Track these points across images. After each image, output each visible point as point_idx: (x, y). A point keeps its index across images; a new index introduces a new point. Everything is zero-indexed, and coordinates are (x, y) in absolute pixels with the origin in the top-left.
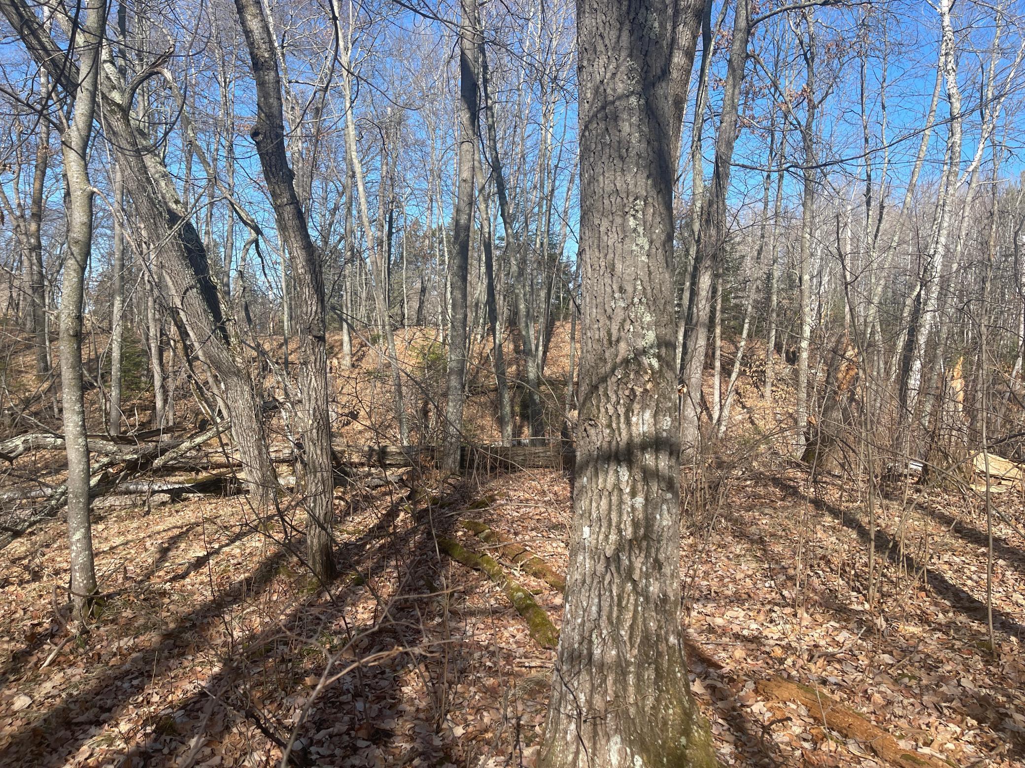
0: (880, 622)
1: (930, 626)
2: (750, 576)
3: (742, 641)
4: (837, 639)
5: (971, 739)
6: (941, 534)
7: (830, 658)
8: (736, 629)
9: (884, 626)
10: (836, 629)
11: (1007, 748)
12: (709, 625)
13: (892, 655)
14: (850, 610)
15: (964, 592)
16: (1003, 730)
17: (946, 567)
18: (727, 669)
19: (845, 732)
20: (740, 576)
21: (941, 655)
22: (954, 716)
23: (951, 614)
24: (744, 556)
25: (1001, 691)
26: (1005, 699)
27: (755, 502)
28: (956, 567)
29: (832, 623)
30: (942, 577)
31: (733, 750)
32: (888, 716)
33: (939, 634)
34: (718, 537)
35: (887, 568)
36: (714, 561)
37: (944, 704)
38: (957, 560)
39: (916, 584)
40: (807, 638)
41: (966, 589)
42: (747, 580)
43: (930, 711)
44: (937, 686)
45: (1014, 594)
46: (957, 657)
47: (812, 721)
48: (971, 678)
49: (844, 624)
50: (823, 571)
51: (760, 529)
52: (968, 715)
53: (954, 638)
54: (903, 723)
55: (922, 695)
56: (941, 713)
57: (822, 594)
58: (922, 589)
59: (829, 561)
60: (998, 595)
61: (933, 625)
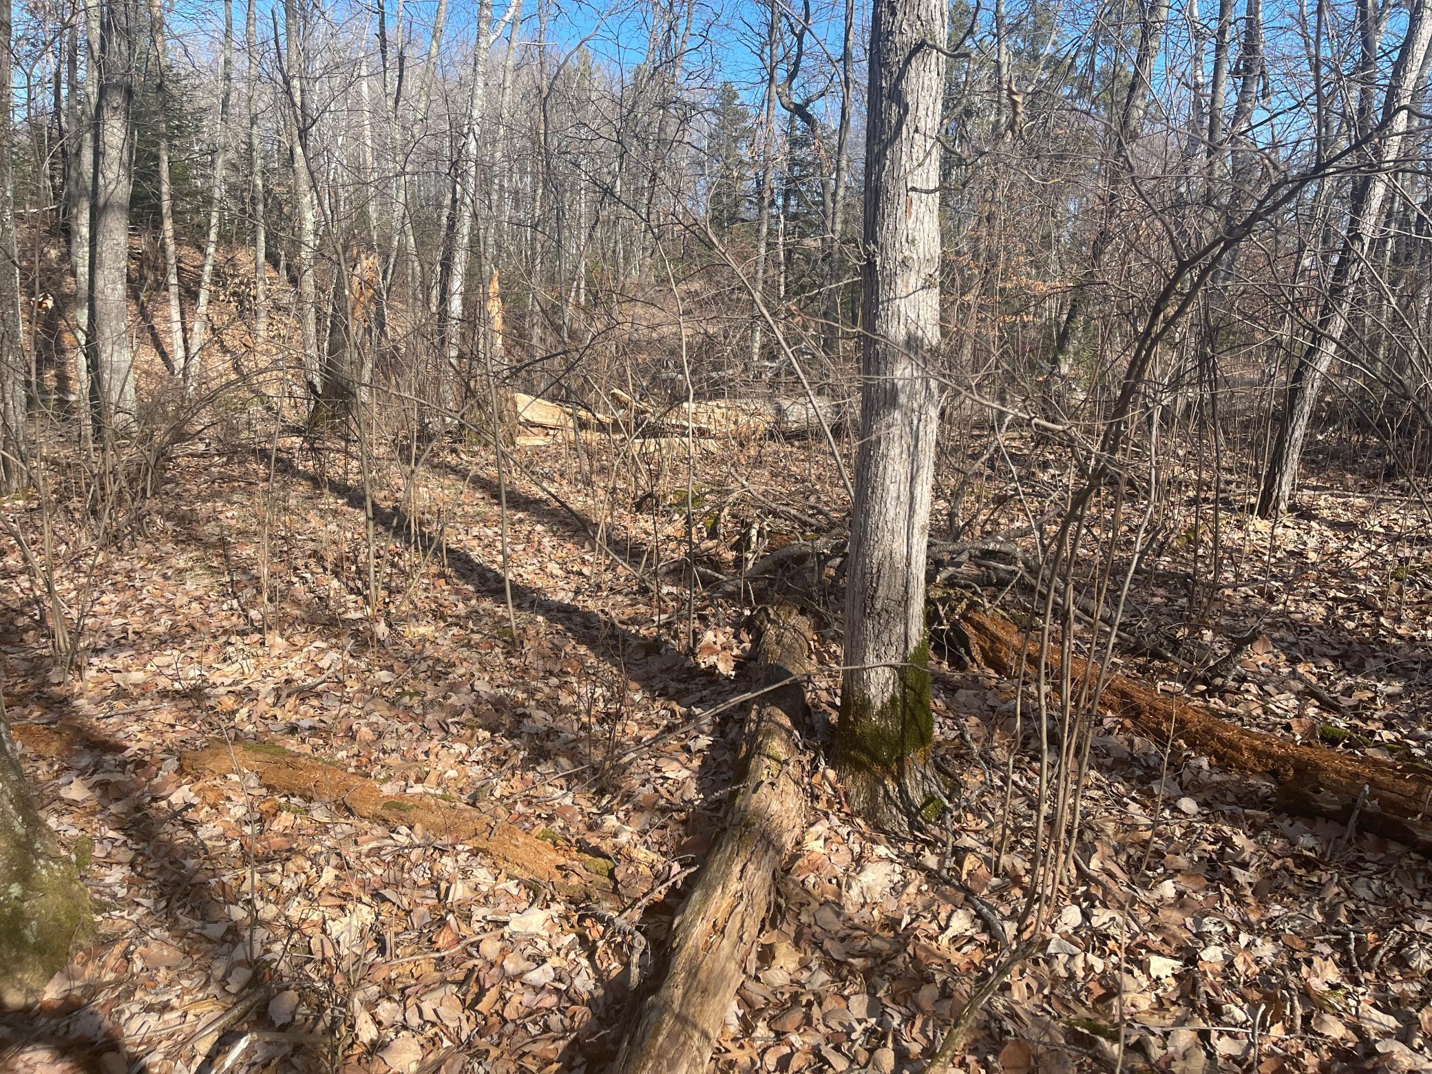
0: (381, 629)
1: (445, 621)
2: (199, 599)
3: (174, 699)
4: (320, 665)
5: (480, 757)
6: (475, 502)
7: (304, 694)
8: (163, 682)
9: (387, 633)
10: (322, 650)
11: (521, 757)
12: (119, 686)
13: (393, 671)
14: (344, 621)
15: (491, 570)
16: (519, 736)
17: (475, 542)
18: (134, 747)
19: (309, 794)
20: (181, 600)
21: (454, 657)
22: (462, 732)
23: (473, 602)
24: (192, 569)
25: (522, 687)
26: (525, 696)
27: (222, 487)
28: (486, 541)
29: (319, 644)
30: (468, 556)
31: (127, 874)
32: (375, 755)
33: (455, 630)
34: (149, 546)
35: (400, 555)
36: (138, 584)
37: (449, 720)
38: (490, 532)
39: (434, 569)
40: (277, 673)
41: (495, 566)
42: (194, 605)
43: (433, 733)
44: (444, 698)
45: (549, 565)
46: (474, 654)
47: (264, 792)
48: (487, 678)
49: (334, 641)
50: (313, 573)
51: (221, 526)
52: (480, 727)
53: (472, 631)
54: (394, 759)
55: (424, 715)
56: (447, 732)
57: (307, 606)
58: (441, 575)
59: (322, 557)
60: (530, 568)
61: (449, 620)
